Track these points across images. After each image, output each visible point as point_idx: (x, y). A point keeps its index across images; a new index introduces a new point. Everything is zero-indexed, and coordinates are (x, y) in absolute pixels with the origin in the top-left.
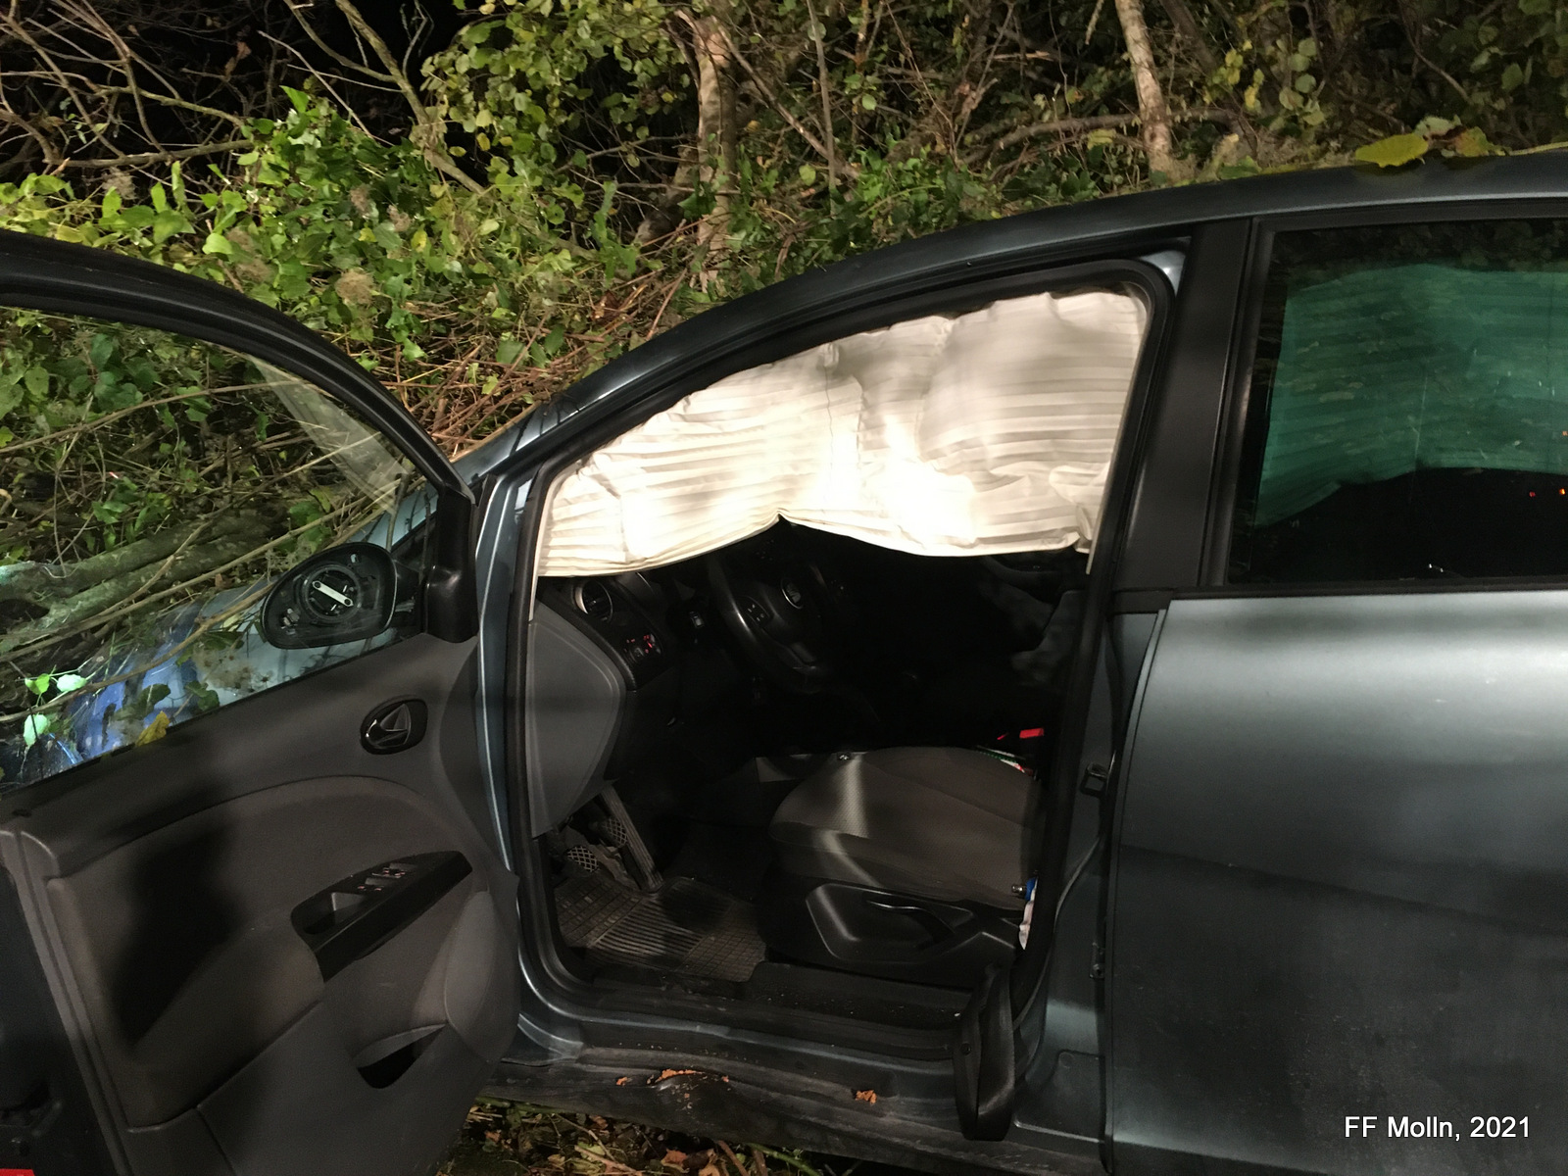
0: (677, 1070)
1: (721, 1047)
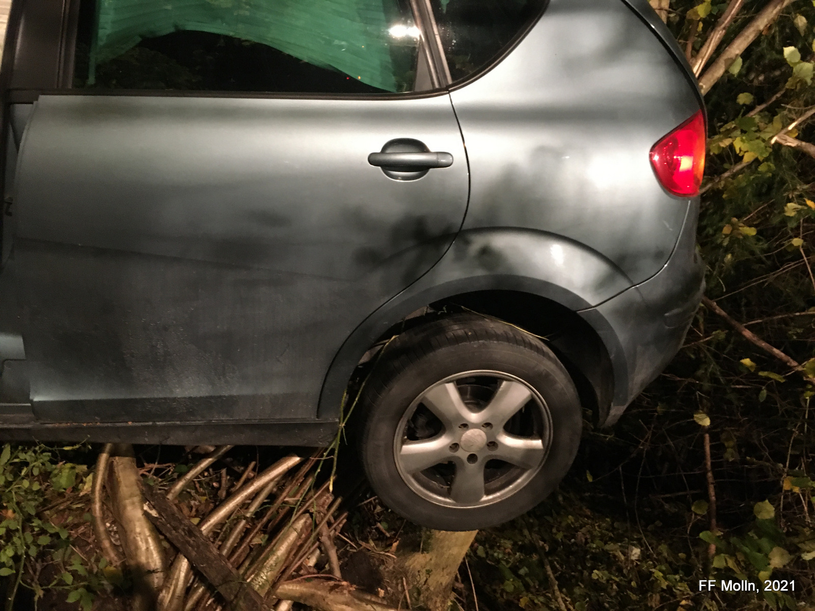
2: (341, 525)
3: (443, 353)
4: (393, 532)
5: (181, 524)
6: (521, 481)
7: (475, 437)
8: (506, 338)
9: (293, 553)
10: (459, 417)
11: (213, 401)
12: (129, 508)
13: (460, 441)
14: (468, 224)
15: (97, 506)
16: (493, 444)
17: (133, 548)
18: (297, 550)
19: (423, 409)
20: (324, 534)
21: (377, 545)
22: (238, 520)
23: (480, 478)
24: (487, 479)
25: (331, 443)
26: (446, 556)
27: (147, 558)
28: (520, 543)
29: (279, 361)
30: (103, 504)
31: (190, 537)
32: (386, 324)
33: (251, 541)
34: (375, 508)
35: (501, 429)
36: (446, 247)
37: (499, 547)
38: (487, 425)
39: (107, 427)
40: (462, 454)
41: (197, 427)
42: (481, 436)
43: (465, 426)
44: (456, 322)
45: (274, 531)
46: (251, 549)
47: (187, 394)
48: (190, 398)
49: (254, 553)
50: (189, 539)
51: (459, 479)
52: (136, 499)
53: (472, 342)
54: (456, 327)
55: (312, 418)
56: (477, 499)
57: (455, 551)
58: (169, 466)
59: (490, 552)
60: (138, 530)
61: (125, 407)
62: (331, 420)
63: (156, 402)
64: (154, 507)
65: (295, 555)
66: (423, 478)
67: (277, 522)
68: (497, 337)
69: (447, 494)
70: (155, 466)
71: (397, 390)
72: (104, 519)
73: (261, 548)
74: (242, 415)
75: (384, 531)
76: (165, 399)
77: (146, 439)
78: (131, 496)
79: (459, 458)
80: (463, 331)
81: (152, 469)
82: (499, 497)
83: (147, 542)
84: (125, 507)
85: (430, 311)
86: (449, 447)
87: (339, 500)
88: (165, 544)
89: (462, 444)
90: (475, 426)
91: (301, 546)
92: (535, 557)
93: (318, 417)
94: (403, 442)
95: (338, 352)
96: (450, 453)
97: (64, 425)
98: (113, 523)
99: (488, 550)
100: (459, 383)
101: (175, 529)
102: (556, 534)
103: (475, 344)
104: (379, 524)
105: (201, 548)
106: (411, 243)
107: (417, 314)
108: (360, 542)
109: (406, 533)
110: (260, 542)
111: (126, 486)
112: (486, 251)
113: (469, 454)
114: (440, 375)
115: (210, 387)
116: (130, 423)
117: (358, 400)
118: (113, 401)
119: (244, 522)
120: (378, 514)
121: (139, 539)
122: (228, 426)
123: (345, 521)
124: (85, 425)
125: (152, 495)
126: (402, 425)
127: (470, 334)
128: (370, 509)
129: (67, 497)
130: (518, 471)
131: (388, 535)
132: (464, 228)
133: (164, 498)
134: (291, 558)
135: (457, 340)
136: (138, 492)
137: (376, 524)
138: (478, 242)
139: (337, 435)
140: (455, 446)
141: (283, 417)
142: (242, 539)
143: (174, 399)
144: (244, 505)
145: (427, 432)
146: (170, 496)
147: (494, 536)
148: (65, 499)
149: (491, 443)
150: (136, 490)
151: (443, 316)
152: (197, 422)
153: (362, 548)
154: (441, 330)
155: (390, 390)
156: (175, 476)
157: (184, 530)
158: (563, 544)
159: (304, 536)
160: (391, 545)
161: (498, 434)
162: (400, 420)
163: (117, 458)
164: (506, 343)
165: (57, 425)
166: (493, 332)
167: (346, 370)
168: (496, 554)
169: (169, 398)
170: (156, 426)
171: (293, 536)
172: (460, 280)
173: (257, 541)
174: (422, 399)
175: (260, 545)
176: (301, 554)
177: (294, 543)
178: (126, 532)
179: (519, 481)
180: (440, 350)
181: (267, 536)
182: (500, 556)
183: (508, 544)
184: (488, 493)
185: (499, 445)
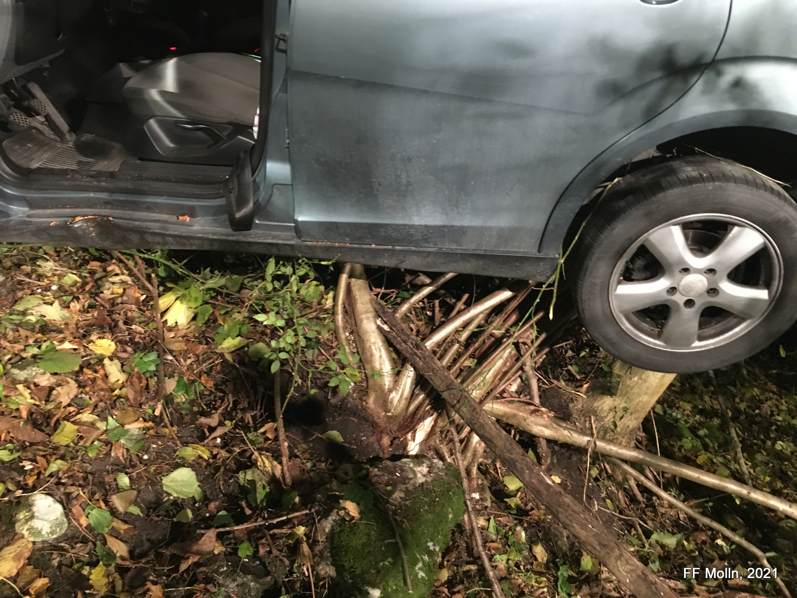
0: (84, 216)
1: (106, 203)
2: (541, 360)
3: (673, 195)
4: (583, 376)
5: (409, 338)
6: (739, 330)
7: (696, 282)
8: (746, 182)
9: (499, 377)
10: (682, 260)
11: (446, 230)
12: (365, 322)
13: (679, 285)
14: (724, 53)
15: (340, 317)
16: (713, 291)
17: (369, 354)
18: (503, 375)
19: (644, 251)
20: (528, 364)
21: (567, 385)
22: (452, 343)
23: (694, 324)
24: (701, 326)
25: (548, 278)
26: (635, 403)
27: (381, 364)
28: (701, 407)
29: (508, 195)
30: (344, 317)
31: (418, 349)
32: (618, 161)
33: (463, 363)
34: (566, 352)
35: (725, 277)
36: (695, 79)
37: (678, 408)
38: (711, 271)
39: (354, 248)
40: (680, 299)
41: (429, 252)
42: (702, 281)
43: (686, 270)
44: (688, 163)
45: (482, 358)
46: (461, 370)
47: (423, 223)
48: (426, 226)
49: (464, 374)
50: (416, 351)
51: (672, 324)
52: (371, 315)
53: (707, 184)
54: (689, 169)
55: (533, 252)
56: (688, 344)
57: (645, 398)
58: (393, 292)
59: (669, 411)
60: (373, 340)
61: (371, 230)
62: (551, 256)
63: (396, 227)
64: (385, 323)
65: (501, 380)
66: (635, 319)
67: (483, 350)
68: (736, 180)
69: (658, 336)
70: (383, 291)
71: (620, 230)
72: (345, 328)
73: (471, 371)
74: (469, 245)
75: (575, 374)
76: (405, 225)
77: (386, 262)
78: (367, 312)
79: (675, 302)
80: (697, 172)
81: (379, 293)
82: (712, 344)
83: (380, 351)
84: (362, 321)
85: (657, 154)
86: (665, 290)
87: (543, 336)
88: (394, 356)
89: (680, 288)
90: (698, 271)
91: (506, 373)
92: (716, 422)
93: (539, 251)
94: (619, 283)
95: (567, 189)
96: (666, 297)
97: (319, 244)
98: (351, 333)
99: (667, 409)
100: (685, 226)
101: (405, 342)
102: (738, 403)
103: (710, 186)
104: (570, 367)
105: (428, 359)
106: (658, 74)
107: (644, 156)
108: (553, 381)
109: (596, 377)
110: (470, 365)
111: (362, 304)
112: (738, 84)
113: (686, 298)
114: (666, 218)
115: (444, 216)
116: (373, 246)
117: (578, 238)
118: (361, 224)
119: (456, 346)
120: (569, 358)
121: (373, 347)
122: (457, 254)
123: (545, 356)
124: (337, 244)
125: (384, 312)
126: (620, 266)
127: (705, 175)
128: (561, 353)
129: (314, 308)
130: (736, 320)
131: (578, 377)
132: (719, 57)
133: (394, 316)
134: (497, 381)
135: (691, 181)
136: (372, 309)
137: (567, 366)
138: (731, 72)
139: (556, 269)
140: (672, 290)
141: (506, 249)
142: (455, 361)
143: (412, 226)
144: (457, 332)
145: (644, 275)
146: (397, 315)
147: (672, 397)
148: (312, 310)
149: (711, 289)
150: (369, 307)
151: (672, 158)
152: (430, 250)
153: (553, 385)
154: (672, 172)
155: (613, 229)
156: (399, 300)
157: (412, 343)
158: (746, 413)
159: (508, 364)
160: (582, 386)
161: (721, 280)
162: (619, 259)
163: (353, 280)
164: (745, 186)
165: (314, 243)
166: (731, 175)
167: (573, 206)
168: (674, 414)
169: (408, 225)
170: (395, 250)
171: (499, 363)
172: (707, 115)
173: (468, 363)
174: (644, 241)
175: (470, 367)
176: (506, 378)
177: (500, 369)
178: (363, 341)
179: (737, 330)
180: (671, 191)
181: (476, 361)
182: (679, 416)
183: (688, 407)
184: (701, 338)
185: (720, 292)
